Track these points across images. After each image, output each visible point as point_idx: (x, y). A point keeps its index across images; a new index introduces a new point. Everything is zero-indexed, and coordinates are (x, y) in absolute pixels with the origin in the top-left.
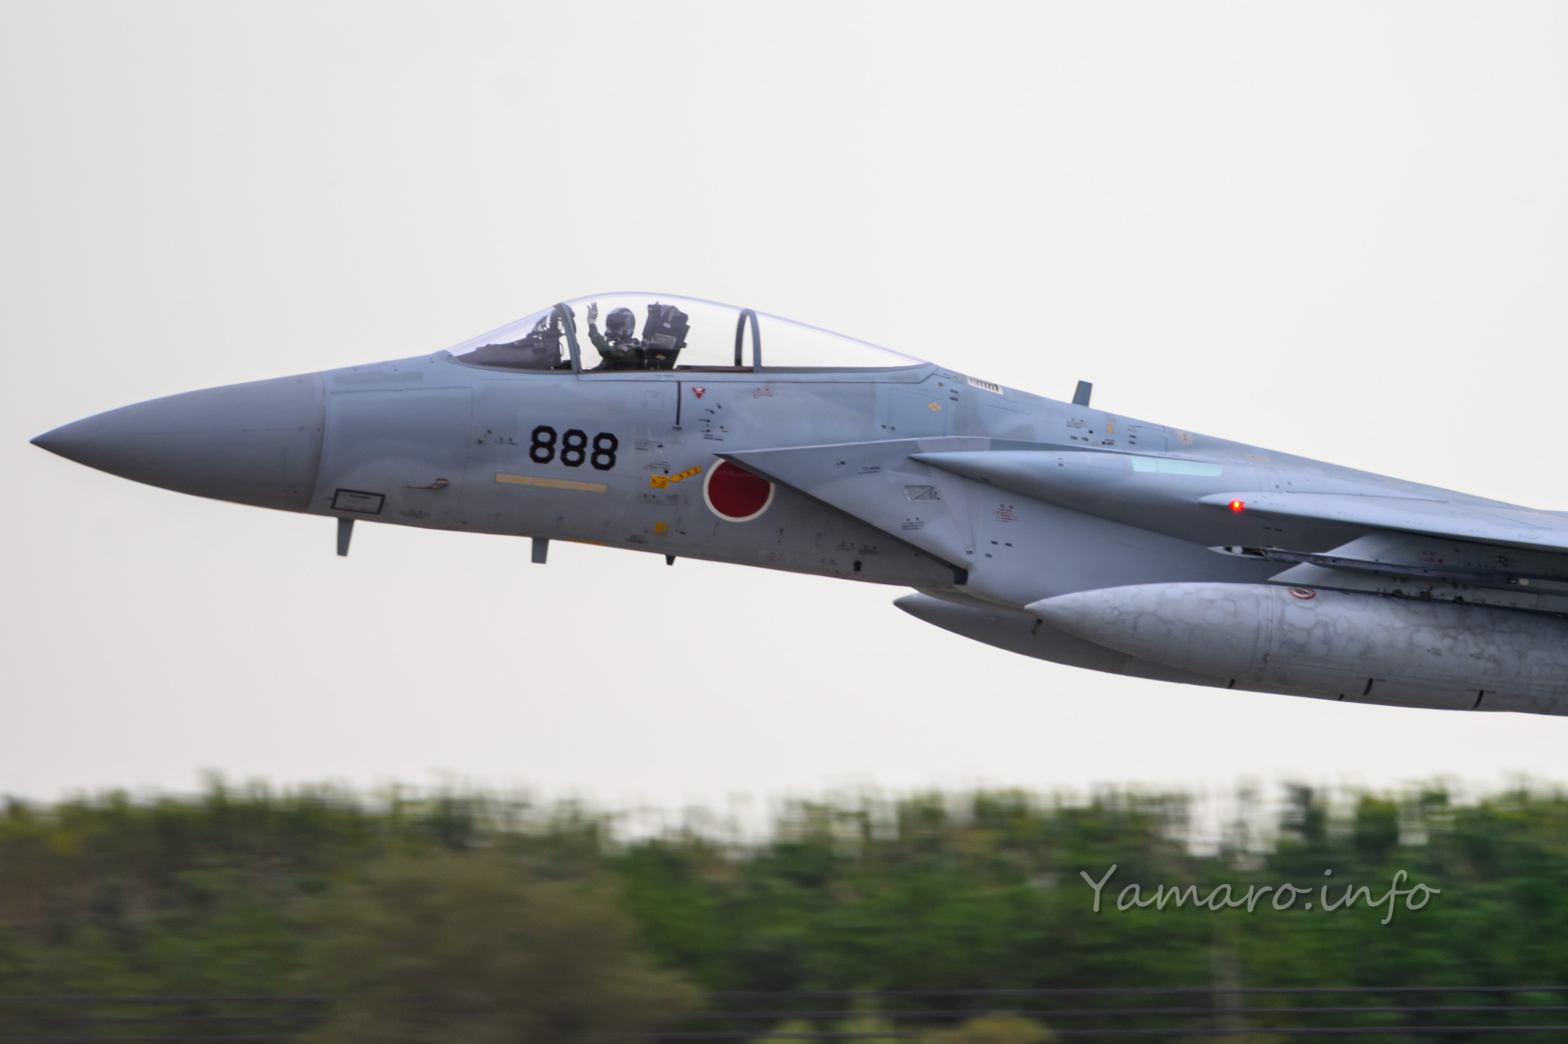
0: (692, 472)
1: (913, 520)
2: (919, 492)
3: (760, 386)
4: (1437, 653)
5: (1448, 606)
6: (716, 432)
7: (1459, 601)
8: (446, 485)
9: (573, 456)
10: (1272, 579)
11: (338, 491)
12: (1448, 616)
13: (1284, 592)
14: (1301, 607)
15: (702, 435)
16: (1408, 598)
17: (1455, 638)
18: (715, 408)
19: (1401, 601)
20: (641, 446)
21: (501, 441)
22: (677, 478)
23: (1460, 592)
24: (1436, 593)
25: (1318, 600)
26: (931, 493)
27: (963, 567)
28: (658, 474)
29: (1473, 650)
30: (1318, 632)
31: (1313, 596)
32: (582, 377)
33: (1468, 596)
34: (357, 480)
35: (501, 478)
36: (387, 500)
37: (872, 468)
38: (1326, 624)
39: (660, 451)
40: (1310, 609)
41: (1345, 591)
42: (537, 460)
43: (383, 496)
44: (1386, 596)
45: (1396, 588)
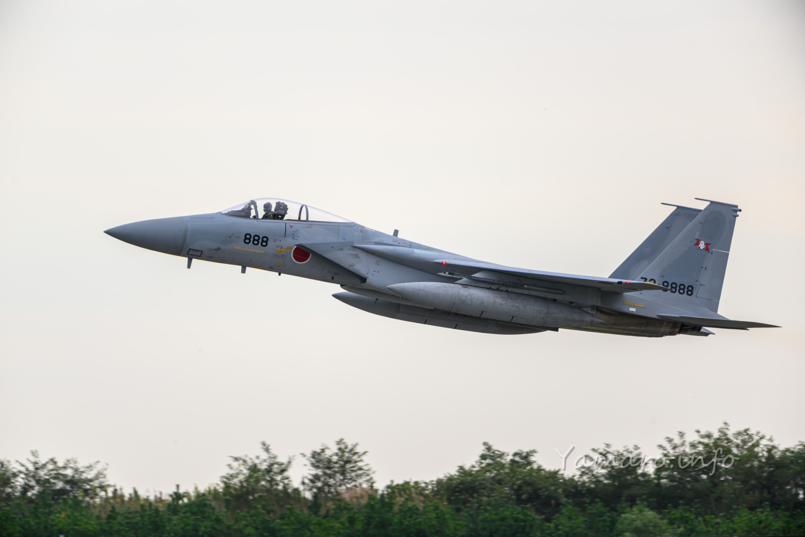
0: (289, 248)
1: (352, 264)
2: (353, 256)
3: (308, 225)
4: (502, 304)
5: (505, 292)
6: (296, 238)
7: (507, 291)
8: (220, 249)
9: (256, 242)
10: (455, 282)
11: (190, 249)
12: (505, 295)
13: (459, 286)
14: (464, 290)
15: (292, 238)
16: (493, 289)
17: (507, 301)
18: (296, 231)
19: (491, 290)
20: (275, 241)
21: (236, 237)
22: (284, 250)
23: (507, 289)
24: (501, 288)
25: (469, 288)
26: (357, 256)
27: (365, 278)
28: (279, 249)
29: (512, 304)
30: (469, 297)
31: (467, 287)
32: (258, 220)
33: (510, 290)
34: (196, 246)
35: (235, 248)
36: (203, 252)
37: (341, 249)
38: (471, 295)
39: (280, 242)
40: (467, 290)
41: (476, 287)
42: (245, 243)
43: (202, 251)
44: (487, 288)
45: (490, 287)
